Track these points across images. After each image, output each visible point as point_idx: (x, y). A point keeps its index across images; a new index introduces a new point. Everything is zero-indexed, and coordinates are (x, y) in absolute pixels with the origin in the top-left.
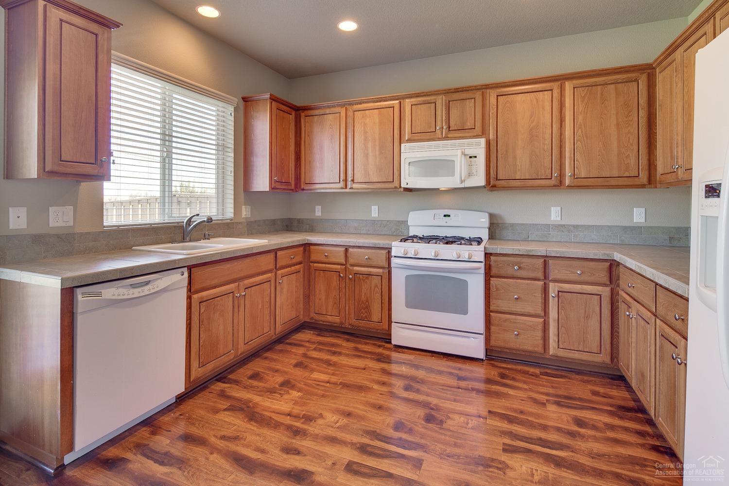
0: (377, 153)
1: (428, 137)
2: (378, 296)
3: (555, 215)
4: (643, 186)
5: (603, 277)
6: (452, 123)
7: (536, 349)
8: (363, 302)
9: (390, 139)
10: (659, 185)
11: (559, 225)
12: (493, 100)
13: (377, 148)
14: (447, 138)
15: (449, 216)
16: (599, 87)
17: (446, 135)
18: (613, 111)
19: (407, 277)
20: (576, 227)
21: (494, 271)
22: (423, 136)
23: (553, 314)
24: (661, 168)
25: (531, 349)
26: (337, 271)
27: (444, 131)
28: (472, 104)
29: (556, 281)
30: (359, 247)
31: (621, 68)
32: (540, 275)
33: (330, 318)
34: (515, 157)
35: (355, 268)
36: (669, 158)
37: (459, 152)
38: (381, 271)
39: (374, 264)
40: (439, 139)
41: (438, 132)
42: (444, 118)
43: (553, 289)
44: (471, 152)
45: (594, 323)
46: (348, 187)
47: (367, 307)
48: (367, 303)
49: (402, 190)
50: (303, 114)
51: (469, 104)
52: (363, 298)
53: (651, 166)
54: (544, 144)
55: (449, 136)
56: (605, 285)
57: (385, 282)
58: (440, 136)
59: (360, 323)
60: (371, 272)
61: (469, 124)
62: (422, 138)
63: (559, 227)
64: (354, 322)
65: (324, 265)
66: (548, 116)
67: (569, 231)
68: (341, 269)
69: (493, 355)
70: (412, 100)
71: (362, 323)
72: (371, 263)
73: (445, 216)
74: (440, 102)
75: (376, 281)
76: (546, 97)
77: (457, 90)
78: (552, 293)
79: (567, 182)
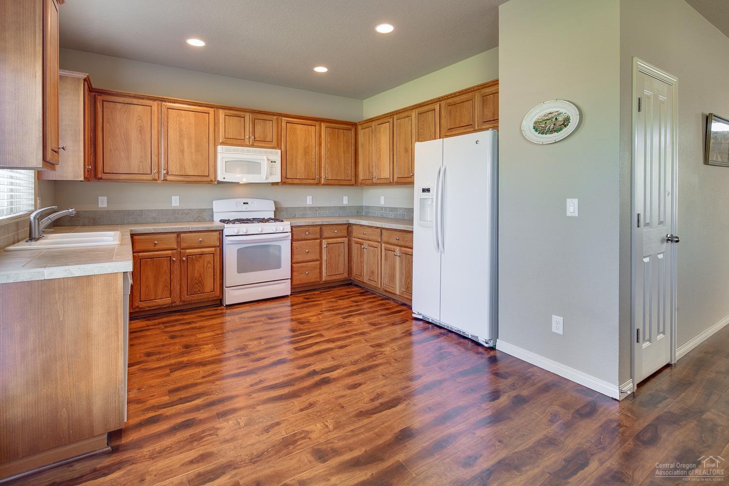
0: (193, 150)
1: (239, 143)
2: (211, 270)
3: (309, 202)
4: (352, 185)
5: (345, 233)
6: (257, 135)
7: (316, 280)
8: (196, 279)
9: (206, 140)
10: (359, 185)
11: (311, 207)
12: (284, 124)
13: (193, 146)
14: (253, 146)
15: (247, 203)
16: (337, 130)
17: (252, 143)
18: (342, 144)
19: (239, 250)
20: (319, 208)
21: (295, 237)
22: (235, 142)
23: (324, 257)
24: (361, 177)
25: (314, 280)
26: (167, 256)
27: (251, 140)
28: (271, 124)
29: (325, 238)
30: (191, 232)
31: (346, 122)
32: (318, 236)
33: (160, 302)
34: (296, 165)
35: (187, 251)
36: (368, 173)
37: (265, 158)
38: (213, 249)
39: (206, 245)
40: (247, 146)
41: (247, 140)
42: (251, 131)
43: (324, 242)
44: (272, 158)
45: (341, 258)
46: (160, 179)
47: (200, 282)
48: (200, 279)
49: (216, 183)
50: (100, 98)
51: (269, 124)
52: (196, 275)
53: (356, 175)
54: (312, 158)
55: (255, 144)
56: (346, 237)
57: (217, 258)
58: (248, 144)
59: (193, 297)
60: (203, 252)
61: (268, 138)
62: (234, 143)
63: (311, 208)
64: (187, 297)
65: (152, 253)
66: (314, 141)
67: (316, 210)
68: (172, 253)
69: (296, 290)
70: (227, 111)
71: (196, 297)
72: (202, 244)
73: (244, 203)
74: (248, 117)
75: (209, 258)
76: (313, 129)
77: (260, 112)
78: (324, 246)
79: (323, 181)
